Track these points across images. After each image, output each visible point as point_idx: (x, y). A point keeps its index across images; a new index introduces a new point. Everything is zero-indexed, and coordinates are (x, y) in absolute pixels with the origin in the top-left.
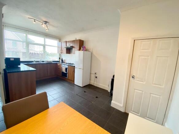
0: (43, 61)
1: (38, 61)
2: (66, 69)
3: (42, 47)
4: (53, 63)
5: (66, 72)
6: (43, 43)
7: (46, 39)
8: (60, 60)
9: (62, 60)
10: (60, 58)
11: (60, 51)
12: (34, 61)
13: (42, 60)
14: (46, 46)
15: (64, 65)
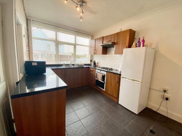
0: (73, 65)
1: (68, 65)
2: (103, 77)
3: (73, 47)
4: (84, 66)
5: (104, 80)
6: (74, 42)
7: (77, 37)
8: (91, 63)
9: (95, 63)
10: (91, 61)
11: (93, 51)
12: (64, 64)
13: (72, 63)
14: (77, 46)
15: (99, 71)
